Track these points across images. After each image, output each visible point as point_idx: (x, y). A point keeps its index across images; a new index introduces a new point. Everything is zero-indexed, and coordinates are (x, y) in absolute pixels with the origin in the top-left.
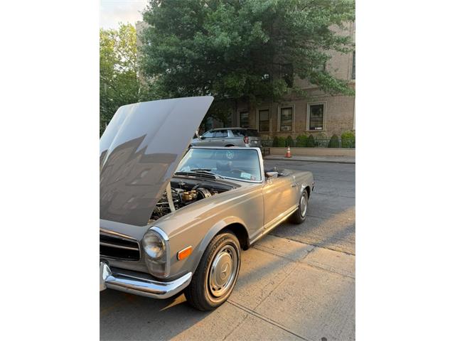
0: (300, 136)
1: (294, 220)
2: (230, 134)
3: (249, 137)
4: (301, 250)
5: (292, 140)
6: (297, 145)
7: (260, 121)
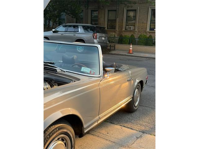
0: (141, 35)
1: (128, 110)
2: (80, 30)
3: (98, 34)
4: (131, 136)
5: (135, 39)
6: (139, 43)
7: (108, 20)
